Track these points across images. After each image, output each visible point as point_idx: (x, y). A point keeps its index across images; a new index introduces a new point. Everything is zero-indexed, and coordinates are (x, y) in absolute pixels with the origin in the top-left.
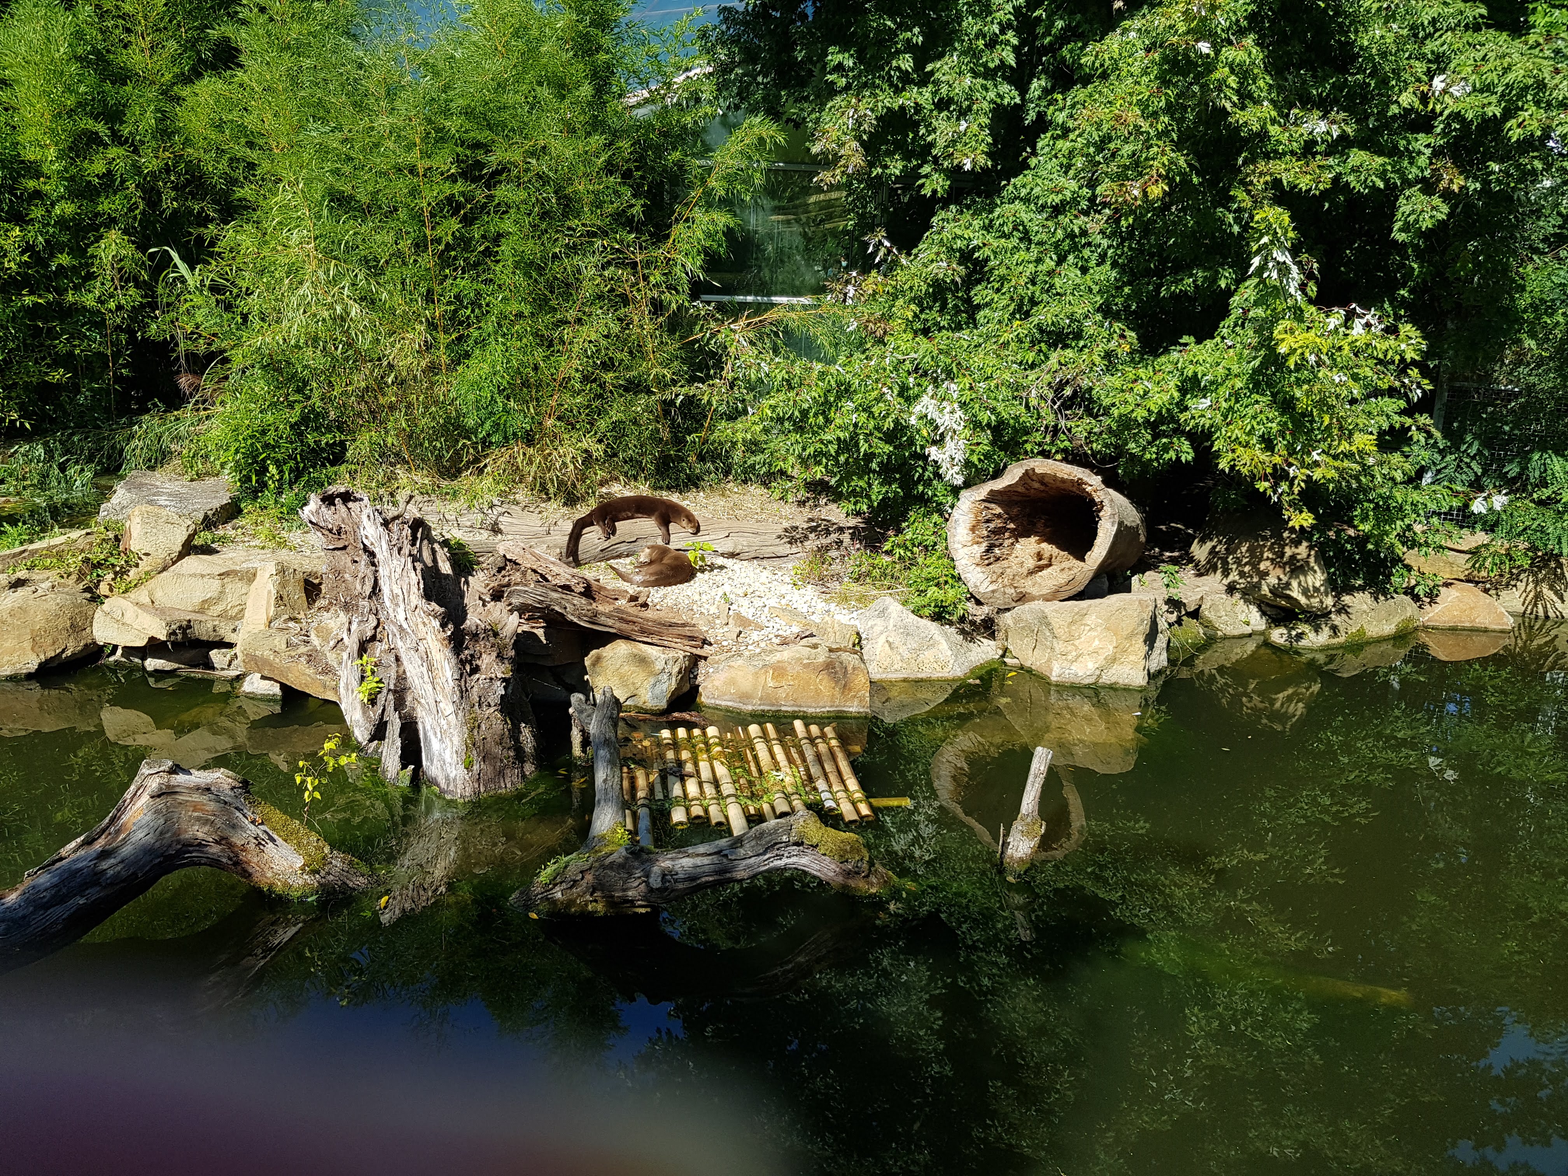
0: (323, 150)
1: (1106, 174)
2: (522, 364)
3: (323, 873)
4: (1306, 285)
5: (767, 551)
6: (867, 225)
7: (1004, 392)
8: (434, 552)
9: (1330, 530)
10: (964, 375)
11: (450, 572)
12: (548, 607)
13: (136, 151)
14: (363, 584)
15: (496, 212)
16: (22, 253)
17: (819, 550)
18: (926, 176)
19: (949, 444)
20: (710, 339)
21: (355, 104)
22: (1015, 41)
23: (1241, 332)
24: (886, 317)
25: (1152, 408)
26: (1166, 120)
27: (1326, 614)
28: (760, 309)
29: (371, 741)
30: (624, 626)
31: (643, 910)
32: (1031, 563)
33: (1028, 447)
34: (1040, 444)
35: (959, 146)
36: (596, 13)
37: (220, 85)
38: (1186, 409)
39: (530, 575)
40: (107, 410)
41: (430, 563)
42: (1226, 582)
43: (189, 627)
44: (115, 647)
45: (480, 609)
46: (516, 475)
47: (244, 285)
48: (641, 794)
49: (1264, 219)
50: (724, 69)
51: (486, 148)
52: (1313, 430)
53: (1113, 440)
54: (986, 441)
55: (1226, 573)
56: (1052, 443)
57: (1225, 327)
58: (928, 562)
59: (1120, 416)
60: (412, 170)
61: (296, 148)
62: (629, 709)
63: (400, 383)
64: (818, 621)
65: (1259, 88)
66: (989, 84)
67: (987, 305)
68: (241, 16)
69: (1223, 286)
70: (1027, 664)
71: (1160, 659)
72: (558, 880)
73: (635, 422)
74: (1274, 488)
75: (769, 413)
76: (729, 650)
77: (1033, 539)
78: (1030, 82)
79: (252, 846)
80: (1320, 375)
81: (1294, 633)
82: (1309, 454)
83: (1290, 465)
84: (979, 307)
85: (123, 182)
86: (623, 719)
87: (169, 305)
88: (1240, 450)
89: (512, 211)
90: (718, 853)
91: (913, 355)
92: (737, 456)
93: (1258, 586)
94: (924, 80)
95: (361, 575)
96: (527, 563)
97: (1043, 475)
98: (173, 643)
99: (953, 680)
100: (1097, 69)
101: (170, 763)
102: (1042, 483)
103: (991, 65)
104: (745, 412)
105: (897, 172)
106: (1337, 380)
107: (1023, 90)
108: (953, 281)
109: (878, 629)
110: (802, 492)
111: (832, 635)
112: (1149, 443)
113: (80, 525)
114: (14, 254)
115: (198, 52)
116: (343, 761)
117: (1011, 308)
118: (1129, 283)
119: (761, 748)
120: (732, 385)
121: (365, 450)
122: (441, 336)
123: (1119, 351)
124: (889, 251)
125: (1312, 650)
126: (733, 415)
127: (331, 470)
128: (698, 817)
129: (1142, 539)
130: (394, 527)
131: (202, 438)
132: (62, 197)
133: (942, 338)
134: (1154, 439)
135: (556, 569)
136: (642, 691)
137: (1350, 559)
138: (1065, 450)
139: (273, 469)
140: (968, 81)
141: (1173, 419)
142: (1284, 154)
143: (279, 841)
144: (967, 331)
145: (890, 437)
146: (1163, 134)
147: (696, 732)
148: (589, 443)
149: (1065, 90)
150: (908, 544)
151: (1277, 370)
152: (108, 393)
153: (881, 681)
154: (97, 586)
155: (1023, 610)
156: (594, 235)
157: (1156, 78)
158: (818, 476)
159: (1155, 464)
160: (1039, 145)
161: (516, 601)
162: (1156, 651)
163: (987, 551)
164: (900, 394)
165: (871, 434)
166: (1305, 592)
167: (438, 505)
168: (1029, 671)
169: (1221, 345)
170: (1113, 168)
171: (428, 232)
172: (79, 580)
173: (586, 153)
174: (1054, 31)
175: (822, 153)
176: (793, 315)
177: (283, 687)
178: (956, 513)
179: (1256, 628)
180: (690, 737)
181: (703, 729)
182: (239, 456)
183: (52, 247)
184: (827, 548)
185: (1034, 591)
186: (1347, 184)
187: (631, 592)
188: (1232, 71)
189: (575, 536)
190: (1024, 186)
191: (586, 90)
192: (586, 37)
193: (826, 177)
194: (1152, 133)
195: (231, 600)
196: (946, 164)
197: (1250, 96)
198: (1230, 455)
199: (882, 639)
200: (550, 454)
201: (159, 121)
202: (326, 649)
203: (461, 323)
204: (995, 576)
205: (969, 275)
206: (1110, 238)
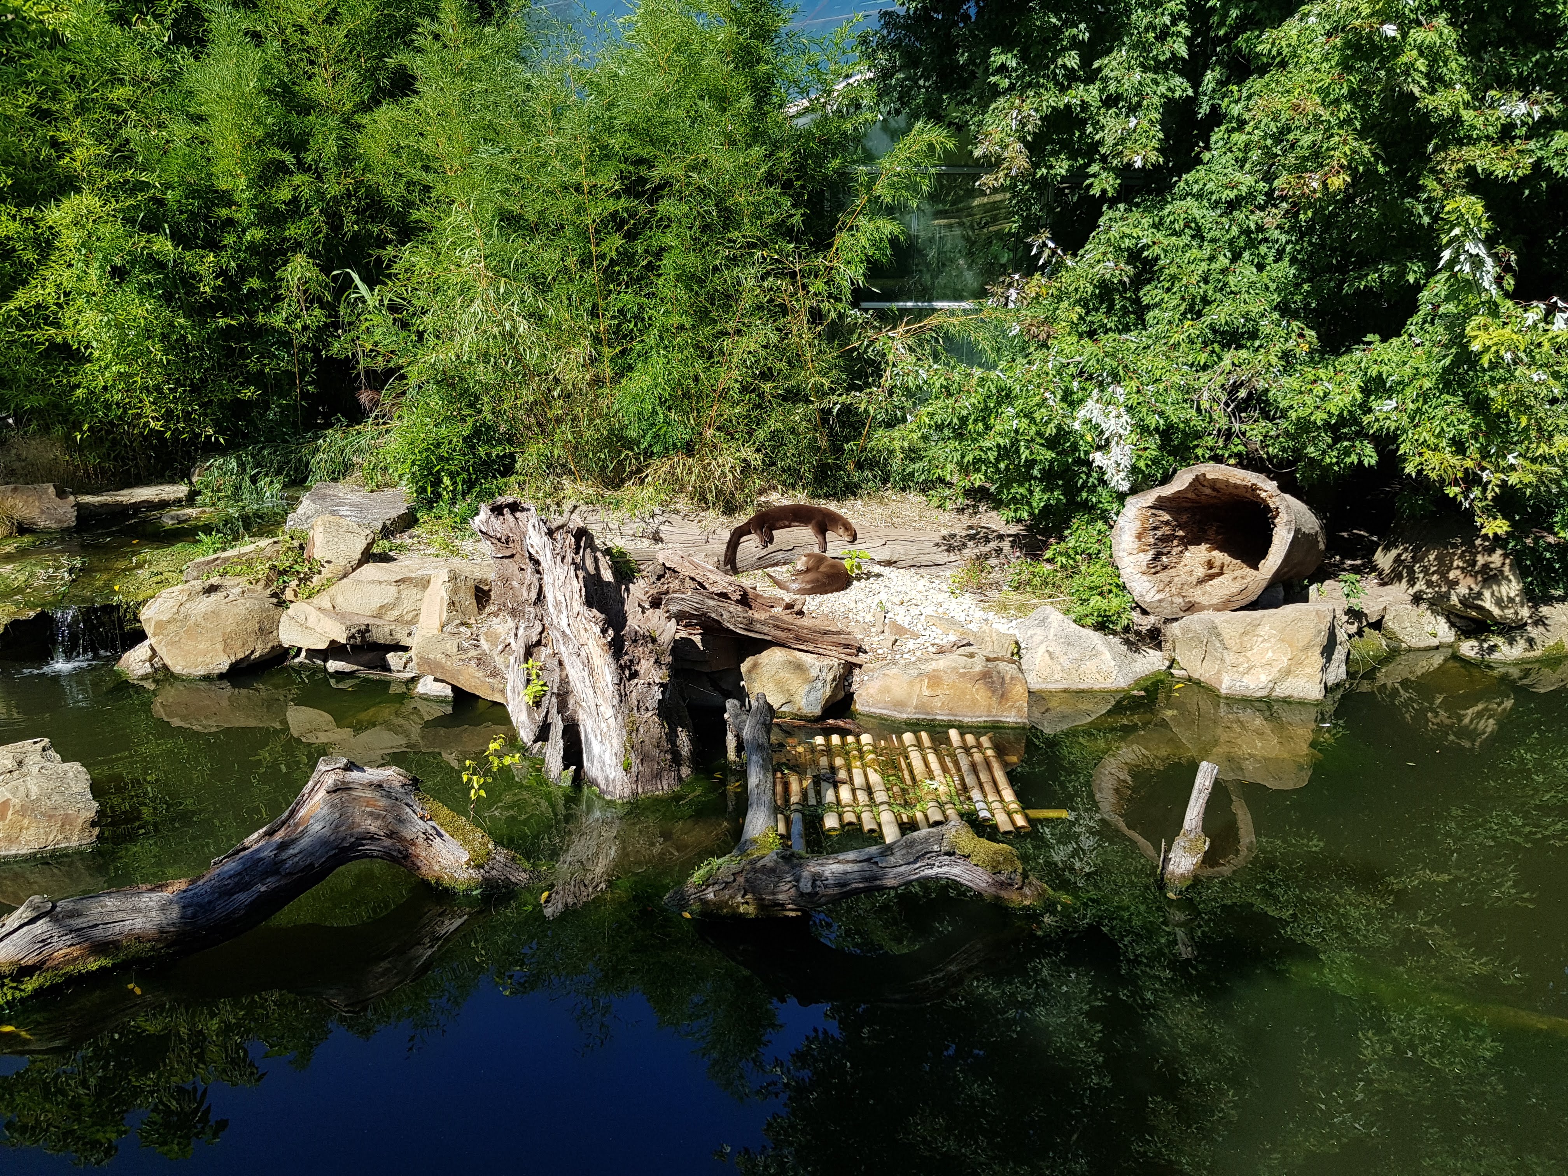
0: (492, 171)
1: (1284, 166)
2: (682, 376)
3: (487, 868)
4: (1502, 278)
5: (925, 559)
6: (1031, 226)
7: (1173, 395)
8: (596, 560)
9: (1527, 537)
10: (1131, 378)
11: (611, 579)
12: (705, 614)
13: (319, 178)
14: (529, 590)
15: (658, 227)
16: (216, 278)
17: (978, 558)
18: (1094, 176)
19: (1115, 449)
20: (868, 346)
21: (523, 125)
22: (1187, 32)
23: (1430, 329)
24: (1050, 321)
25: (1333, 410)
26: (1348, 107)
27: (1522, 626)
28: (920, 315)
29: (535, 741)
30: (779, 634)
31: (793, 914)
32: (1201, 572)
33: (1199, 451)
34: (1211, 449)
35: (1129, 144)
36: (757, 24)
37: (397, 112)
38: (1370, 410)
39: (688, 583)
40: (294, 425)
41: (592, 571)
42: (1411, 591)
43: (367, 631)
44: (300, 650)
45: (640, 616)
46: (676, 485)
47: (419, 304)
48: (794, 799)
49: (1455, 210)
50: (885, 74)
51: (649, 163)
52: (1509, 431)
53: (1291, 443)
54: (1154, 446)
55: (1412, 582)
56: (1225, 447)
57: (1413, 324)
58: (1091, 570)
59: (1299, 419)
60: (578, 189)
61: (468, 170)
62: (783, 715)
63: (567, 396)
64: (975, 630)
65: (1451, 70)
66: (1160, 78)
67: (1157, 305)
68: (416, 44)
69: (1412, 281)
70: (1196, 676)
71: (1338, 672)
72: (711, 881)
73: (793, 431)
74: (1466, 493)
75: (927, 420)
76: (885, 659)
77: (1204, 547)
78: (1203, 74)
79: (420, 841)
80: (1517, 373)
81: (1485, 645)
82: (1504, 457)
83: (1483, 469)
84: (1148, 308)
85: (308, 207)
86: (778, 725)
87: (350, 324)
88: (1428, 454)
89: (674, 225)
90: (869, 860)
91: (1077, 358)
92: (896, 464)
93: (1447, 596)
94: (1091, 77)
95: (527, 582)
96: (685, 570)
97: (1215, 481)
98: (352, 646)
99: (1117, 691)
100: (1274, 58)
101: (345, 761)
102: (1214, 489)
103: (1162, 58)
104: (904, 420)
105: (1063, 172)
106: (1536, 379)
107: (1196, 83)
108: (1120, 281)
109: (1037, 639)
110: (960, 500)
111: (989, 644)
112: (1330, 447)
113: (271, 533)
114: (209, 278)
115: (377, 81)
116: (507, 761)
117: (1182, 308)
118: (1309, 280)
119: (915, 757)
120: (891, 393)
121: (533, 461)
122: (606, 350)
123: (1298, 350)
124: (1054, 252)
125: (1505, 664)
126: (890, 424)
127: (501, 481)
128: (850, 824)
129: (1322, 546)
130: (558, 536)
131: (381, 450)
132: (252, 224)
133: (1108, 341)
134: (1335, 441)
135: (713, 577)
136: (797, 698)
137: (1550, 568)
138: (1239, 455)
139: (447, 481)
140: (1137, 76)
141: (1355, 421)
142: (1479, 139)
143: (447, 836)
144: (1136, 333)
145: (1052, 443)
146: (1346, 122)
147: (850, 739)
148: (747, 452)
149: (1240, 82)
150: (1071, 552)
151: (1469, 369)
152: (295, 409)
153: (1041, 691)
154: (283, 592)
155: (1191, 620)
156: (754, 246)
157: (1337, 64)
158: (978, 484)
159: (1336, 468)
160: (1213, 138)
161: (674, 608)
162: (1334, 664)
163: (1154, 559)
164: (1064, 399)
165: (1033, 440)
166: (1499, 602)
167: (602, 514)
168: (1198, 683)
169: (1408, 344)
170: (1291, 159)
171: (593, 248)
172: (267, 586)
173: (747, 164)
174: (1229, 21)
175: (985, 156)
176: (954, 320)
177: (455, 689)
178: (1121, 521)
179: (1444, 640)
180: (844, 744)
181: (857, 736)
182: (416, 468)
183: (244, 272)
184: (986, 557)
185: (1204, 601)
186: (1550, 168)
187: (787, 600)
188: (1421, 54)
189: (733, 545)
190: (1196, 182)
191: (747, 102)
192: (747, 49)
193: (988, 180)
194: (1334, 121)
195: (407, 606)
196: (1115, 162)
197: (1441, 79)
198: (1418, 459)
199: (1042, 649)
200: (709, 464)
201: (341, 148)
202: (495, 653)
203: (625, 337)
204: (1162, 586)
205: (1138, 275)
206: (1287, 232)
